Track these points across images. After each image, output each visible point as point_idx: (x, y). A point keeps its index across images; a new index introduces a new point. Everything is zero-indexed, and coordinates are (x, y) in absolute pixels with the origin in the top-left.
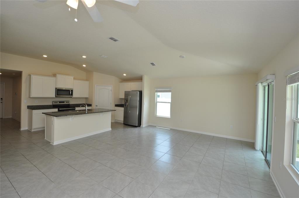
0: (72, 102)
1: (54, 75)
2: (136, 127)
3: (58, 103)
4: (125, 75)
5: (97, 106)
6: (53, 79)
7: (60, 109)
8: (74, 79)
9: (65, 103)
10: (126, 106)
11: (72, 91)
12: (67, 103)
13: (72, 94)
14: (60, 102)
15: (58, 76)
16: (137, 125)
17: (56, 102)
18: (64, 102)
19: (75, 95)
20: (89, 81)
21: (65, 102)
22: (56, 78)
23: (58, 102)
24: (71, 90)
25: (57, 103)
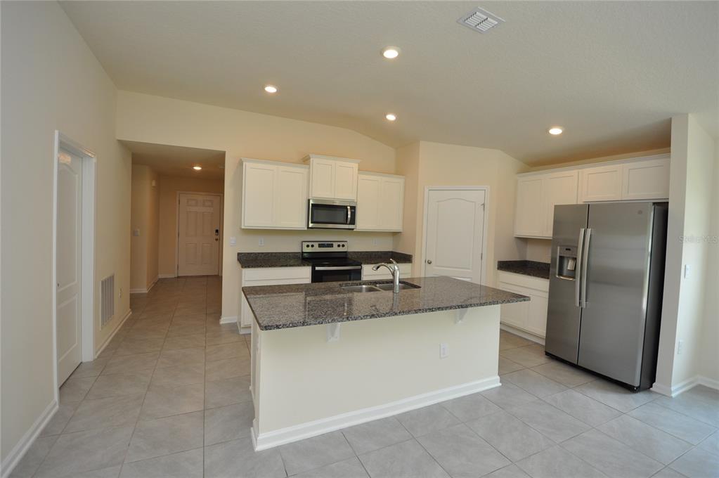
0: (354, 245)
1: (305, 161)
2: (629, 388)
3: (317, 249)
4: (556, 131)
5: (430, 263)
6: (301, 170)
7: (317, 268)
8: (359, 170)
9: (335, 249)
10: (560, 274)
11: (353, 208)
12: (341, 249)
13: (353, 222)
14: (320, 246)
15: (314, 161)
16: (637, 384)
17: (310, 244)
18: (331, 246)
19: (362, 224)
20: (403, 175)
21: (335, 245)
22: (309, 168)
23: (316, 245)
24: (351, 207)
25: (312, 246)
